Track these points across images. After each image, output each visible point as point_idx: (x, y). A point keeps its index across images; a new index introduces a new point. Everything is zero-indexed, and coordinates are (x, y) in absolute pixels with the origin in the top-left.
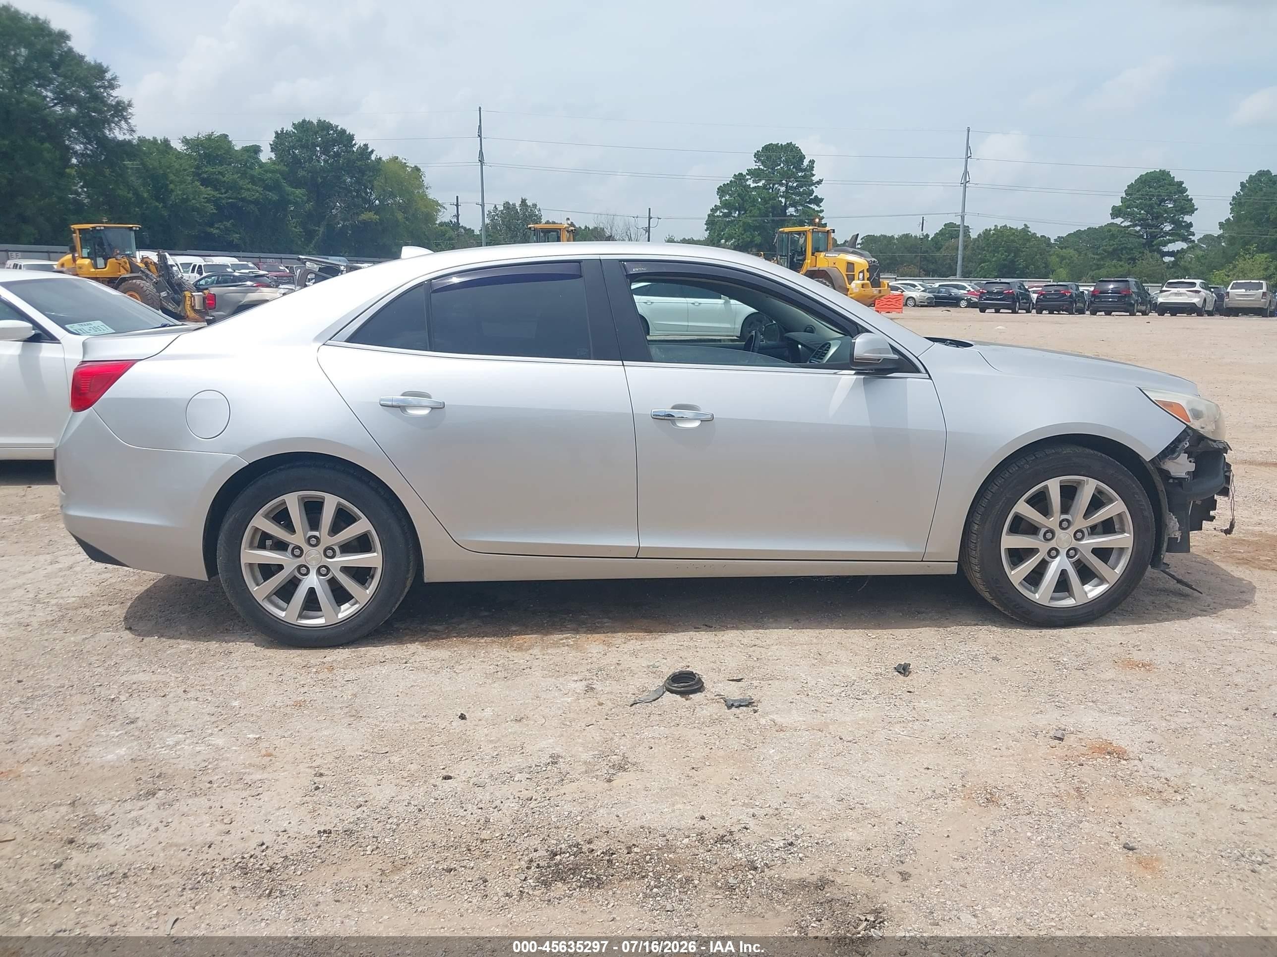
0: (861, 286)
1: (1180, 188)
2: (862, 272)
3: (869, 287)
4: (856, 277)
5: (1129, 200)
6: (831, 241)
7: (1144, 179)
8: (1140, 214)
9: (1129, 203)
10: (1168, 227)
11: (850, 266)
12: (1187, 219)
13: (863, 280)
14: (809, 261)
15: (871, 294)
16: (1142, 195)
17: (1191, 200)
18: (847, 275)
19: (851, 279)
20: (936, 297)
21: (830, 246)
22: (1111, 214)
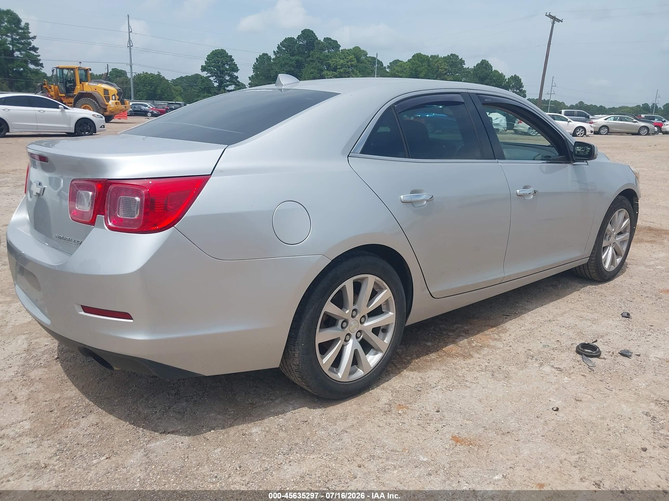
0: (115, 103)
1: (230, 59)
2: (114, 95)
3: (120, 105)
4: (111, 98)
5: (208, 63)
6: (89, 75)
7: (214, 53)
8: (215, 70)
9: (209, 64)
10: (227, 78)
11: (106, 91)
12: (235, 74)
13: (115, 100)
14: (79, 87)
15: (121, 109)
16: (215, 60)
17: (236, 65)
18: (105, 96)
19: (108, 99)
20: (134, 111)
21: (89, 78)
22: (201, 70)
